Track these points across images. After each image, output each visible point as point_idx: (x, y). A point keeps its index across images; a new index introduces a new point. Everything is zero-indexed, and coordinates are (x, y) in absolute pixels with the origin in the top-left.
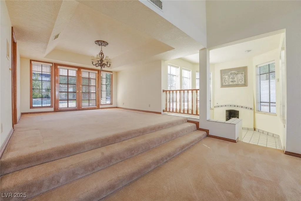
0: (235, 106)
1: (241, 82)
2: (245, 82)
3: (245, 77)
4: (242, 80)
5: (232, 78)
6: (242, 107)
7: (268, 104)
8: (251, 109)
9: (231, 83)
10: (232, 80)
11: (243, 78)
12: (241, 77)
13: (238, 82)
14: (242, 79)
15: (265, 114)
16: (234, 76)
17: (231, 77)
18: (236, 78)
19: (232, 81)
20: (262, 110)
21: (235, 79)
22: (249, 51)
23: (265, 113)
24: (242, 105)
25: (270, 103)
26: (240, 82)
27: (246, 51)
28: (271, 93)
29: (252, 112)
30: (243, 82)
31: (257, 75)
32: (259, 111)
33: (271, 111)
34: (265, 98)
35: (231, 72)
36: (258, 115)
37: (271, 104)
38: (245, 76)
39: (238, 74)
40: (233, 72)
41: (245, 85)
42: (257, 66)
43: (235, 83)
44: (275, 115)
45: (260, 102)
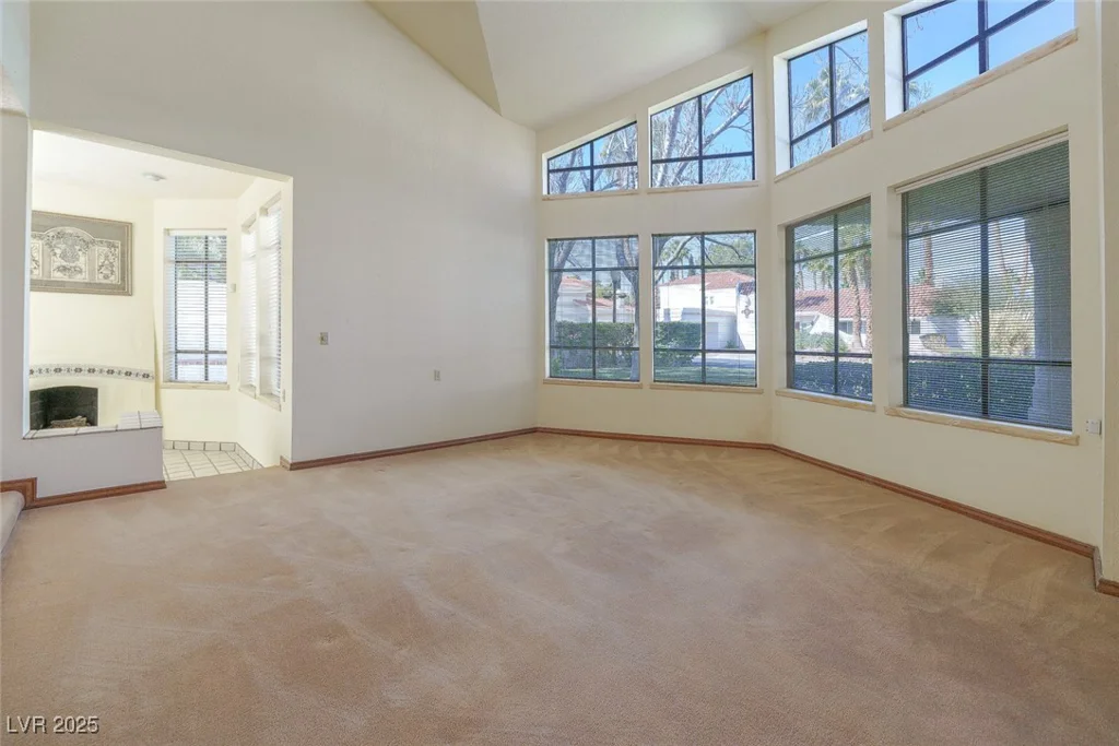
0: (79, 370)
1: (106, 277)
2: (123, 279)
3: (123, 262)
4: (112, 272)
5: (63, 256)
6: (111, 372)
7: (203, 356)
8: (146, 376)
9: (58, 276)
10: (64, 264)
11: (117, 264)
12: (107, 257)
13: (92, 273)
14: (112, 265)
15: (194, 387)
16: (78, 248)
17: (58, 251)
18: (82, 259)
19: (64, 269)
20: (179, 378)
21: (82, 261)
22: (158, 178)
23: (195, 385)
24: (110, 364)
25: (207, 352)
26: (101, 276)
27: (145, 174)
28: (210, 322)
29: (150, 385)
30: (114, 279)
31: (166, 261)
32: (171, 381)
33: (211, 378)
34: (191, 338)
35: (59, 229)
36: (167, 394)
37: (211, 357)
38: (123, 254)
39: (93, 242)
40: (69, 230)
41: (123, 288)
42: (167, 231)
43: (79, 278)
44: (225, 386)
45: (173, 350)
